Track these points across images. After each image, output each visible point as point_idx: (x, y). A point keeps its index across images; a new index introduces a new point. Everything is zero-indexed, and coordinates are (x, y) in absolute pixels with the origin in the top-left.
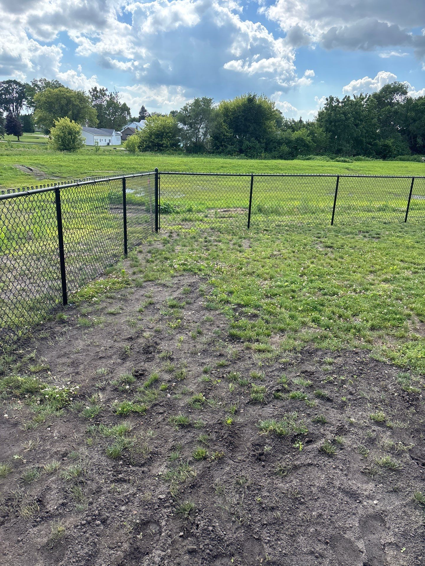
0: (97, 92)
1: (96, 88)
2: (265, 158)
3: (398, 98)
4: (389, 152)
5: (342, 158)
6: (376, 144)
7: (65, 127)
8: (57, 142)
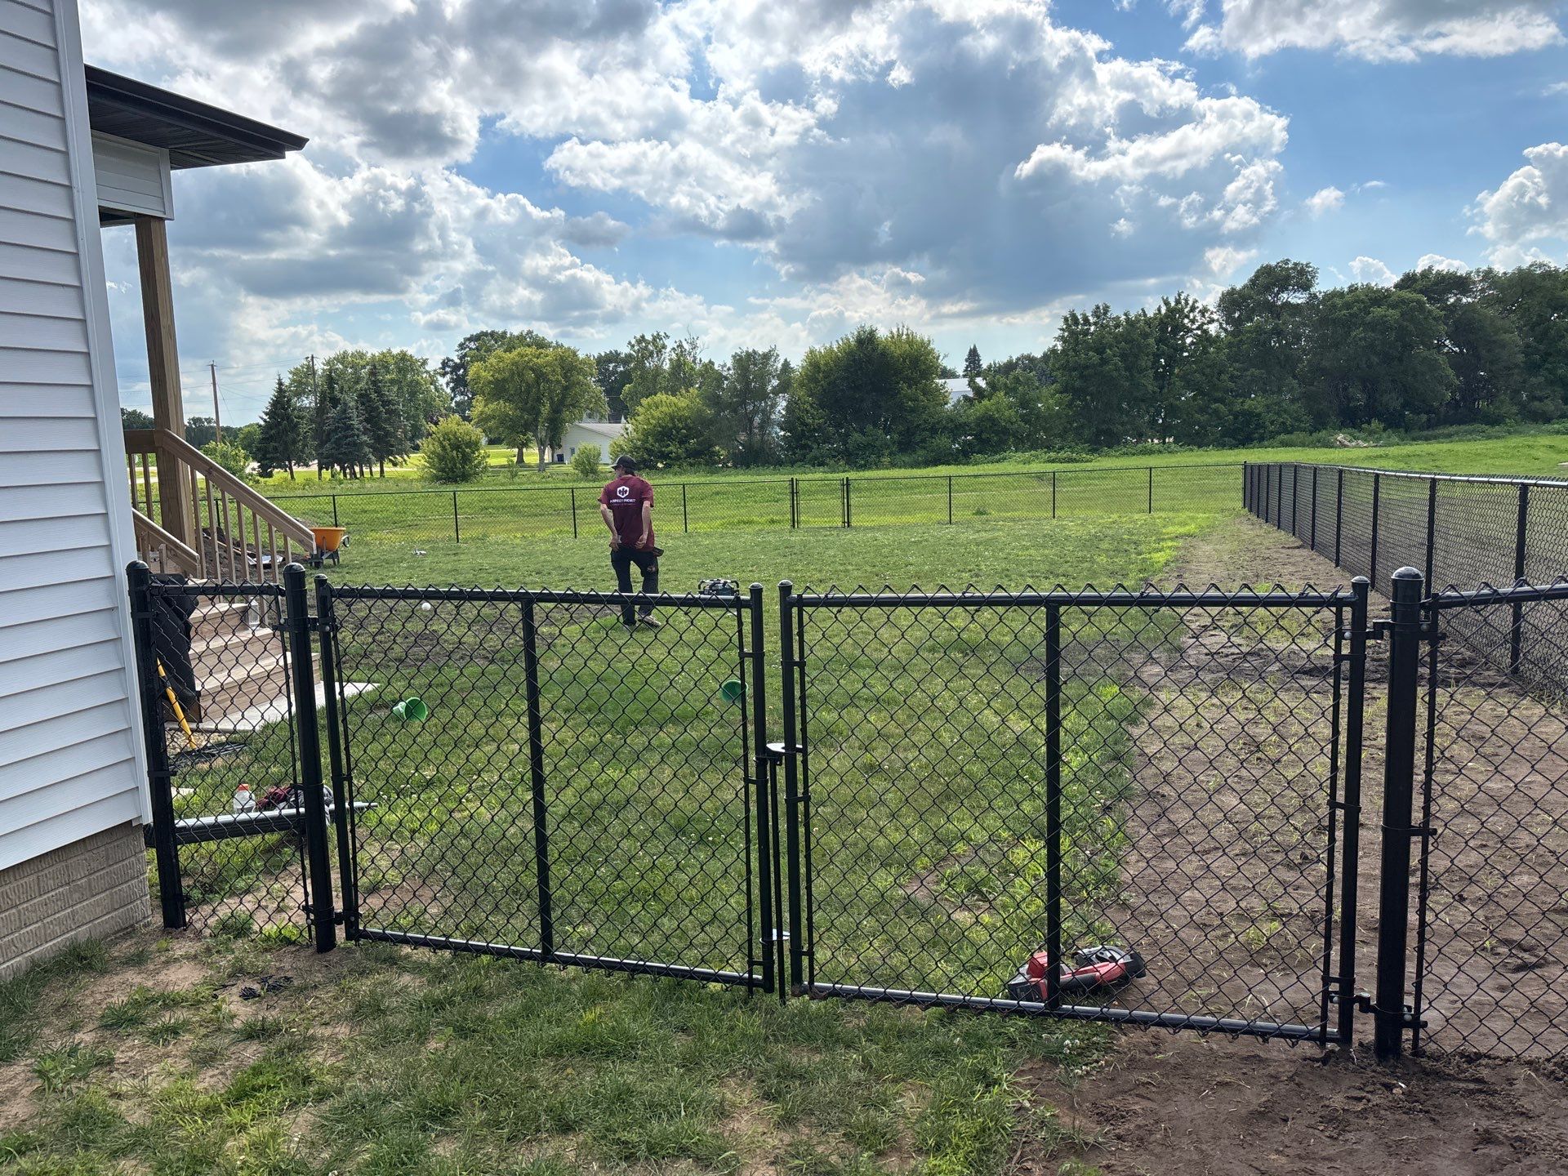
0: (648, 343)
1: (643, 337)
2: (893, 465)
4: (1259, 426)
7: (446, 435)
8: (432, 466)
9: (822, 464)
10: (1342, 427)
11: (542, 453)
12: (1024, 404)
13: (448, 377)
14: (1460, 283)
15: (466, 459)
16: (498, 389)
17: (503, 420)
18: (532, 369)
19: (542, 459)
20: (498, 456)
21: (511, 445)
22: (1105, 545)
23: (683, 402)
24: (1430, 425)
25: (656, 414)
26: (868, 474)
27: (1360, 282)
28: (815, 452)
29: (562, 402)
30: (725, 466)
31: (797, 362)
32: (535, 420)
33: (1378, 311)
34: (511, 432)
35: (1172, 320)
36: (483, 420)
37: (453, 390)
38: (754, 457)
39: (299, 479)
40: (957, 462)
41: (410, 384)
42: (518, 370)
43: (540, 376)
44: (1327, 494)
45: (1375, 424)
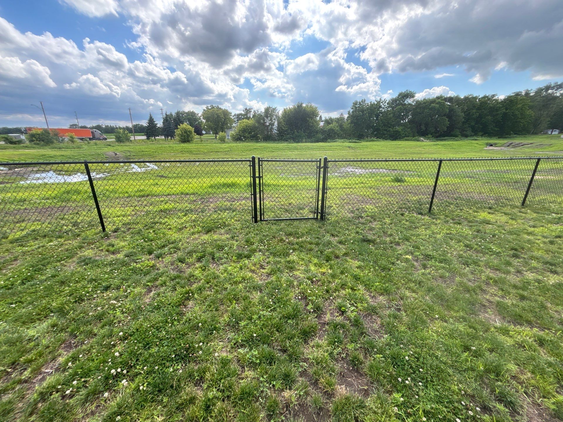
2: (306, 142)
3: (409, 101)
4: (400, 135)
5: (354, 141)
6: (389, 131)
7: (184, 129)
8: (179, 138)
10: (422, 136)
15: (188, 136)
16: (208, 119)
23: (250, 121)
25: (243, 125)
26: (300, 144)
28: (285, 137)
38: (268, 138)
42: (213, 114)
45: (430, 136)
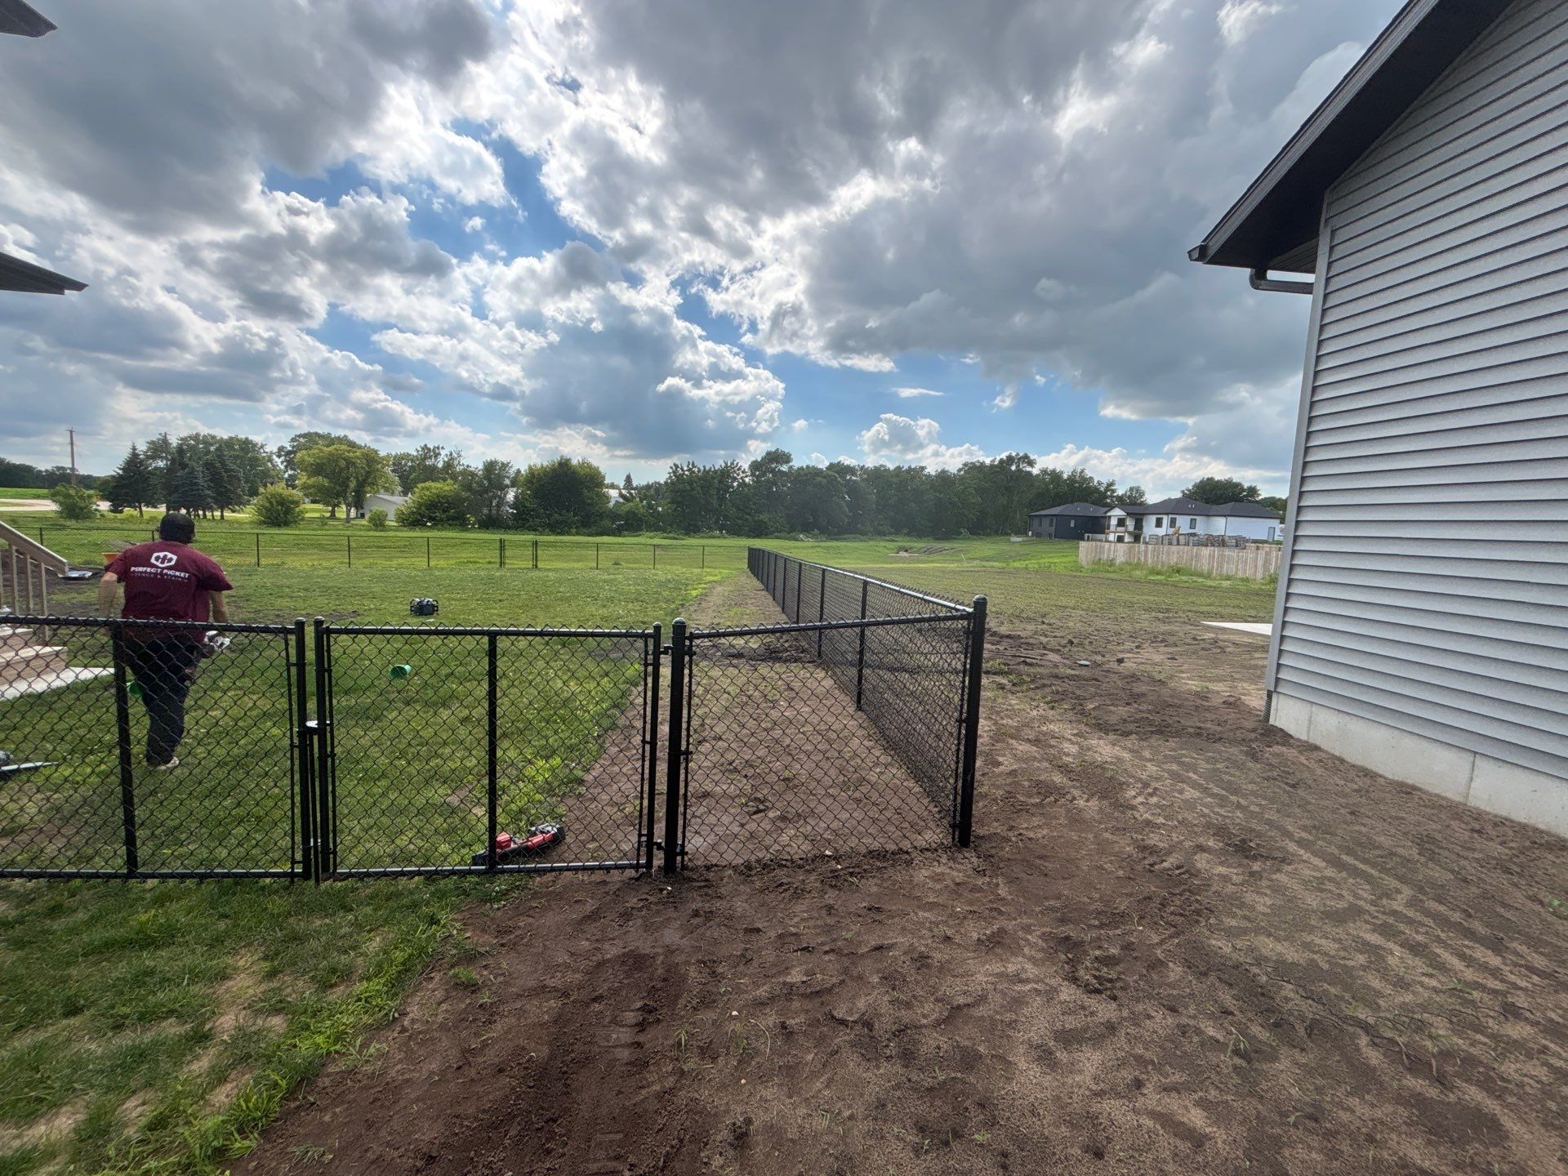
7: (273, 496)
8: (260, 514)
9: (535, 530)
10: (802, 531)
11: (348, 512)
12: (650, 506)
13: (282, 458)
14: (850, 470)
15: (288, 511)
16: (318, 469)
17: (320, 489)
18: (344, 459)
19: (348, 515)
20: (313, 510)
21: (327, 504)
22: (670, 585)
23: (446, 487)
24: (839, 533)
25: (427, 493)
27: (811, 464)
28: (531, 523)
29: (365, 481)
30: (473, 527)
31: (524, 469)
32: (345, 491)
33: (819, 479)
34: (329, 496)
35: (726, 473)
36: (305, 487)
37: (286, 467)
38: (491, 523)
39: (146, 516)
40: (614, 534)
41: (250, 459)
42: (334, 459)
43: (350, 463)
44: (781, 564)
45: (816, 531)
